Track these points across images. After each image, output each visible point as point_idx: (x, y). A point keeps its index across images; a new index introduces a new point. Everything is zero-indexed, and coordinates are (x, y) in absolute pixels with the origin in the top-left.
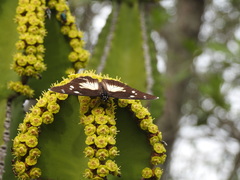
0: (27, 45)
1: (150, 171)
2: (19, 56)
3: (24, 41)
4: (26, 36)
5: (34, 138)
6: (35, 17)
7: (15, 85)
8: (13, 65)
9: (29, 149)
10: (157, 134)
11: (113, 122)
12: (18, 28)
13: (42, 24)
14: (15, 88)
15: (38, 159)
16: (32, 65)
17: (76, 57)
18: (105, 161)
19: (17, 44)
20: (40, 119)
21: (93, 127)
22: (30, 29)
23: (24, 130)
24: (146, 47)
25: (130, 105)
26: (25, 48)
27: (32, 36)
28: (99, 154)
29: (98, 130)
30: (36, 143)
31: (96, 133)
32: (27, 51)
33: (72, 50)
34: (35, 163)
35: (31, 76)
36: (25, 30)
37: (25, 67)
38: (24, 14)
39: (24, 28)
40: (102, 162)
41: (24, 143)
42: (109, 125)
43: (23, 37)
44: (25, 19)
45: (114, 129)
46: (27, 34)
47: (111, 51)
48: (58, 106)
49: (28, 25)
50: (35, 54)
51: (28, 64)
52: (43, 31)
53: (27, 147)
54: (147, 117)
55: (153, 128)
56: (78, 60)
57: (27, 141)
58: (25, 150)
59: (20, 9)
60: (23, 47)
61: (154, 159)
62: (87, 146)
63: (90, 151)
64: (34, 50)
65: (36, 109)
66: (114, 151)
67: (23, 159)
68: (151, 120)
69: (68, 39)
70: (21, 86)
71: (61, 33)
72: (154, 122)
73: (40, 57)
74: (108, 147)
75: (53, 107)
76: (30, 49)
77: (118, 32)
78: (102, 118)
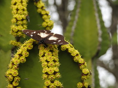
0: (17, 20)
1: (81, 84)
2: (13, 27)
3: (16, 18)
4: (17, 16)
5: (16, 71)
6: (21, 5)
7: (13, 42)
8: (11, 32)
9: (14, 77)
10: (84, 64)
11: (57, 59)
12: (13, 12)
13: (25, 9)
14: (13, 44)
15: (20, 82)
16: (21, 31)
17: (46, 25)
18: (54, 81)
19: (12, 20)
20: (19, 61)
21: (46, 63)
22: (19, 12)
23: (11, 67)
24: (97, 15)
25: (67, 49)
26: (17, 22)
27: (20, 16)
28: (50, 77)
29: (49, 65)
30: (18, 74)
31: (48, 66)
32: (18, 23)
33: (44, 21)
34: (18, 84)
35: (21, 37)
36: (16, 12)
37: (17, 32)
38: (15, 4)
39: (15, 11)
40: (52, 82)
41: (11, 74)
42: (54, 61)
43: (15, 16)
44: (16, 7)
45: (58, 63)
46: (17, 15)
47: (79, 18)
48: (28, 53)
49: (17, 10)
50: (22, 25)
51: (18, 31)
52: (26, 12)
53: (13, 76)
54: (77, 55)
55: (81, 60)
56: (47, 26)
57: (12, 73)
58: (12, 78)
59: (13, 2)
60: (15, 22)
61: (83, 77)
62: (43, 73)
63: (45, 76)
64: (22, 23)
65: (16, 55)
66: (58, 75)
67: (11, 83)
68: (80, 56)
69: (41, 15)
70: (16, 42)
71: (38, 13)
72: (82, 57)
73: (25, 26)
74: (55, 73)
75: (25, 54)
76: (20, 22)
77: (82, 8)
78: (50, 58)
